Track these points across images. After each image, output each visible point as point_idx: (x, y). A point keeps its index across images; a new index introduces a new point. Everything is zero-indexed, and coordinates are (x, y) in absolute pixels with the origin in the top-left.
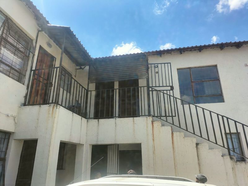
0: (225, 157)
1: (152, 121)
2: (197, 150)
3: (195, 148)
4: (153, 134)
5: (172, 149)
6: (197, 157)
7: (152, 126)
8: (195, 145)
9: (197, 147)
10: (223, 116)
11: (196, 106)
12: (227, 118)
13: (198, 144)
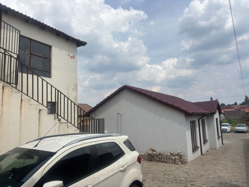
0: (56, 120)
1: (3, 86)
2: (39, 115)
3: (38, 113)
4: (2, 99)
5: (20, 114)
6: (38, 120)
7: (2, 91)
8: (38, 111)
9: (39, 112)
10: (58, 91)
11: (43, 79)
12: (61, 93)
13: (41, 110)
